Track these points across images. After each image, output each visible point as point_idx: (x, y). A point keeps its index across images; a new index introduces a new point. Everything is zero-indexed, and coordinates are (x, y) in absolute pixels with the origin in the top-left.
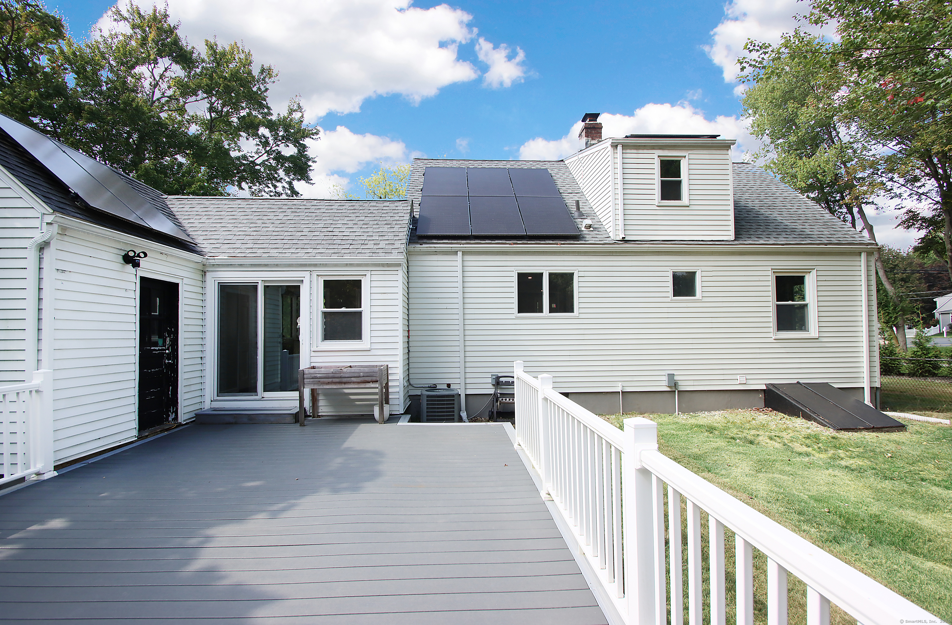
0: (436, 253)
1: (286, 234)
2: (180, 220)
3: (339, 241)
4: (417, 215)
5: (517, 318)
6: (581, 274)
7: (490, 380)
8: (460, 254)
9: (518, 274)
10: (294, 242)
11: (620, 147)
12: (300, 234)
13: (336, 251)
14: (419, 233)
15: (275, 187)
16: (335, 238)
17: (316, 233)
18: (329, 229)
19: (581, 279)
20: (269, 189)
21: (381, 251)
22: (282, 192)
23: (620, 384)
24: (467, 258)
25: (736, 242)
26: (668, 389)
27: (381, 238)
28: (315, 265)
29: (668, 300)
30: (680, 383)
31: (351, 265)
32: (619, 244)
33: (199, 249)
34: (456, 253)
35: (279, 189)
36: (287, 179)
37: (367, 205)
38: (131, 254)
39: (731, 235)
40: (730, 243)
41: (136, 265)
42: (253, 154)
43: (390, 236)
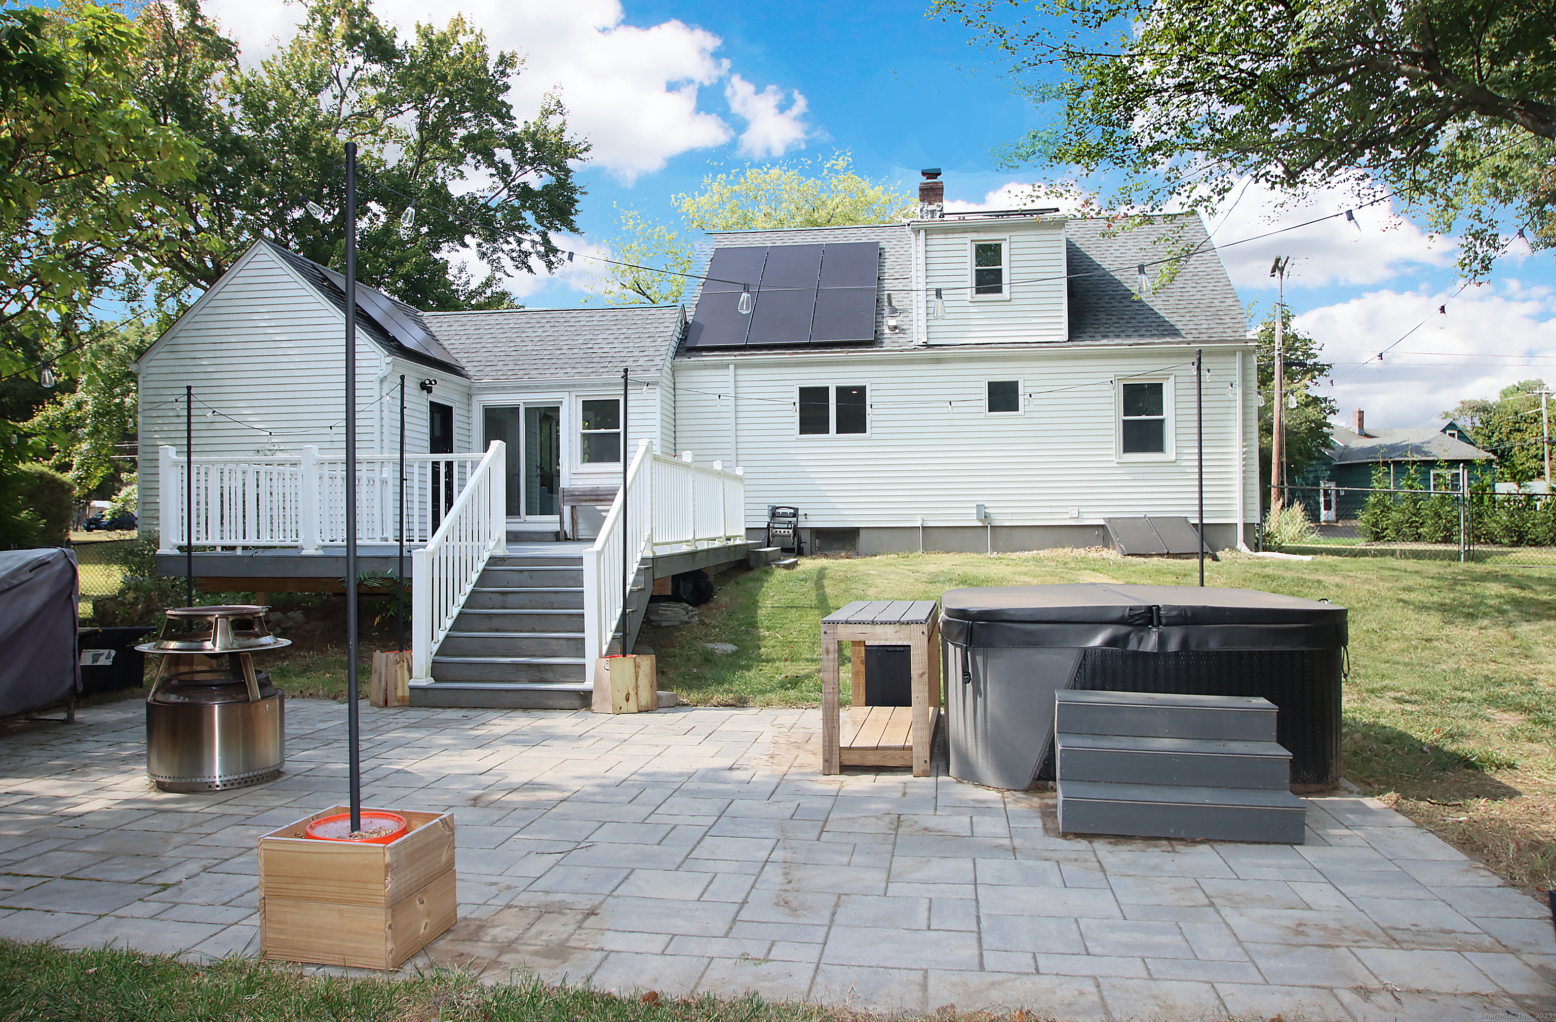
0: (705, 367)
1: (545, 353)
2: (441, 342)
3: (598, 360)
4: (690, 319)
5: (798, 440)
6: (875, 387)
7: (766, 512)
8: (732, 367)
9: (800, 388)
10: (553, 361)
11: (922, 233)
12: (559, 352)
13: (594, 370)
14: (689, 344)
15: (519, 242)
16: (594, 355)
17: (575, 351)
18: (589, 346)
19: (874, 393)
20: (510, 247)
21: (640, 368)
22: (531, 250)
23: (919, 518)
24: (740, 371)
25: (1070, 343)
26: (980, 524)
27: (641, 354)
28: (574, 386)
29: (982, 416)
30: (993, 517)
31: (609, 384)
32: (920, 350)
33: (463, 372)
34: (727, 366)
35: (526, 246)
36: (540, 228)
37: (630, 313)
38: (427, 382)
39: (1064, 334)
40: (1063, 344)
41: (430, 391)
42: (486, 193)
43: (651, 351)
